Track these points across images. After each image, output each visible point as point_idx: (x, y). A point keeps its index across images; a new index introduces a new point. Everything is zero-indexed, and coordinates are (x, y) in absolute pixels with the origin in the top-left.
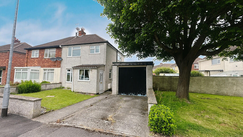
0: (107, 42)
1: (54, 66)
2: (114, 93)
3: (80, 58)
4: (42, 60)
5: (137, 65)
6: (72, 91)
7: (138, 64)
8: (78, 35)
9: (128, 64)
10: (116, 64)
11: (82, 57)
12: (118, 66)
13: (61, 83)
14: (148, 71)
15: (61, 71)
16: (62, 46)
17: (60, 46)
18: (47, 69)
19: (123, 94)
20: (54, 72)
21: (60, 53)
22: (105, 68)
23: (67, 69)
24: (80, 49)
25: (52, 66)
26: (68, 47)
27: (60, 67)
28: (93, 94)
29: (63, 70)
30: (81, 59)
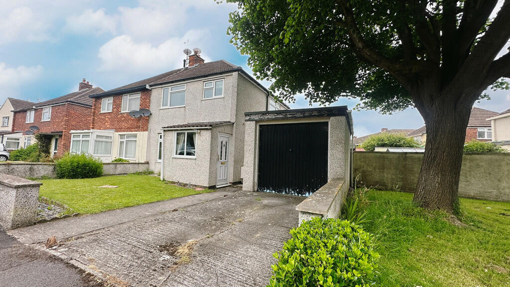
0: (240, 70)
1: (137, 128)
2: (248, 188)
3: (183, 108)
4: (118, 117)
5: (304, 117)
6: (162, 180)
7: (306, 115)
8: (188, 66)
10: (253, 117)
11: (187, 108)
12: (257, 122)
13: (148, 163)
14: (332, 133)
15: (149, 139)
16: (151, 86)
17: (147, 87)
18: (125, 135)
19: (268, 191)
20: (136, 141)
21: (148, 100)
22: (234, 131)
23: (160, 135)
24: (184, 91)
25: (134, 128)
26: (162, 87)
27: (147, 130)
28: (201, 187)
29: (152, 135)
30: (185, 110)
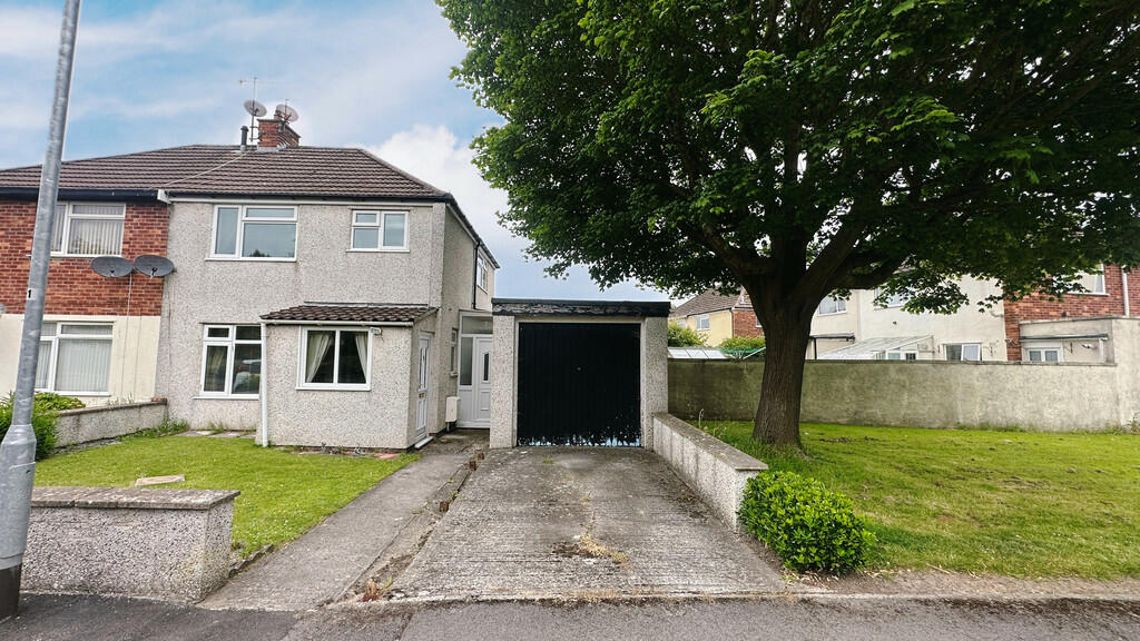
0: (448, 200)
1: (110, 304)
2: (502, 442)
3: (291, 266)
4: (19, 267)
5: (605, 315)
6: (265, 445)
7: (608, 311)
8: (255, 142)
9: (566, 311)
10: (508, 308)
11: (302, 265)
12: (517, 316)
13: (164, 402)
14: (648, 343)
15: (165, 338)
16: (172, 195)
17: (161, 196)
18: (55, 323)
20: (110, 341)
21: (160, 232)
22: (439, 326)
23: (207, 328)
24: (293, 224)
25: (99, 305)
26: (213, 204)
27: (157, 311)
28: (386, 451)
29: (178, 325)
30: (297, 270)
